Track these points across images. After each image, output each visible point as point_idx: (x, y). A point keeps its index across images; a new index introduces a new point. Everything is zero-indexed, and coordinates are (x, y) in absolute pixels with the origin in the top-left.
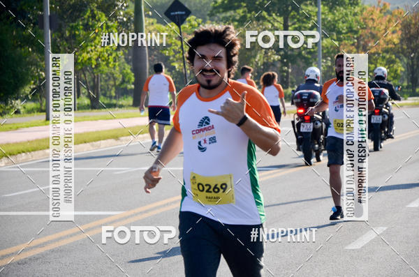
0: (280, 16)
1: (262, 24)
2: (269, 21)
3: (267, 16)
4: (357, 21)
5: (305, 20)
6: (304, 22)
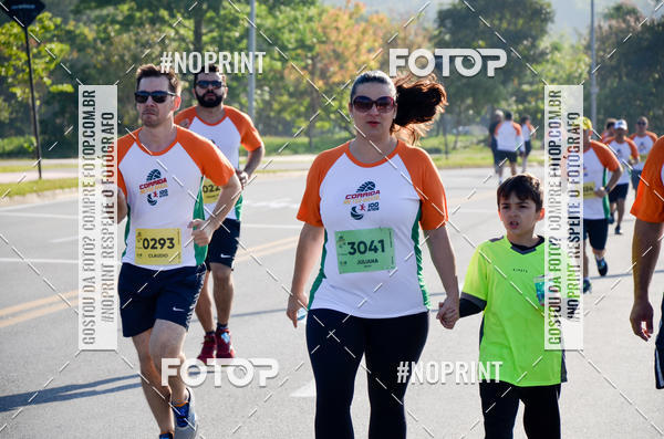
0: (189, 18)
1: (160, 30)
2: (171, 26)
3: (167, 17)
4: (312, 31)
5: (228, 25)
6: (227, 29)
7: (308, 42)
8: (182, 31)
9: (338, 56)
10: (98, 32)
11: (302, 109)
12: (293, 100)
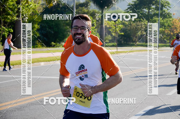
7: (170, 25)
8: (145, 23)
9: (176, 28)
10: (129, 23)
11: (168, 38)
12: (167, 37)
